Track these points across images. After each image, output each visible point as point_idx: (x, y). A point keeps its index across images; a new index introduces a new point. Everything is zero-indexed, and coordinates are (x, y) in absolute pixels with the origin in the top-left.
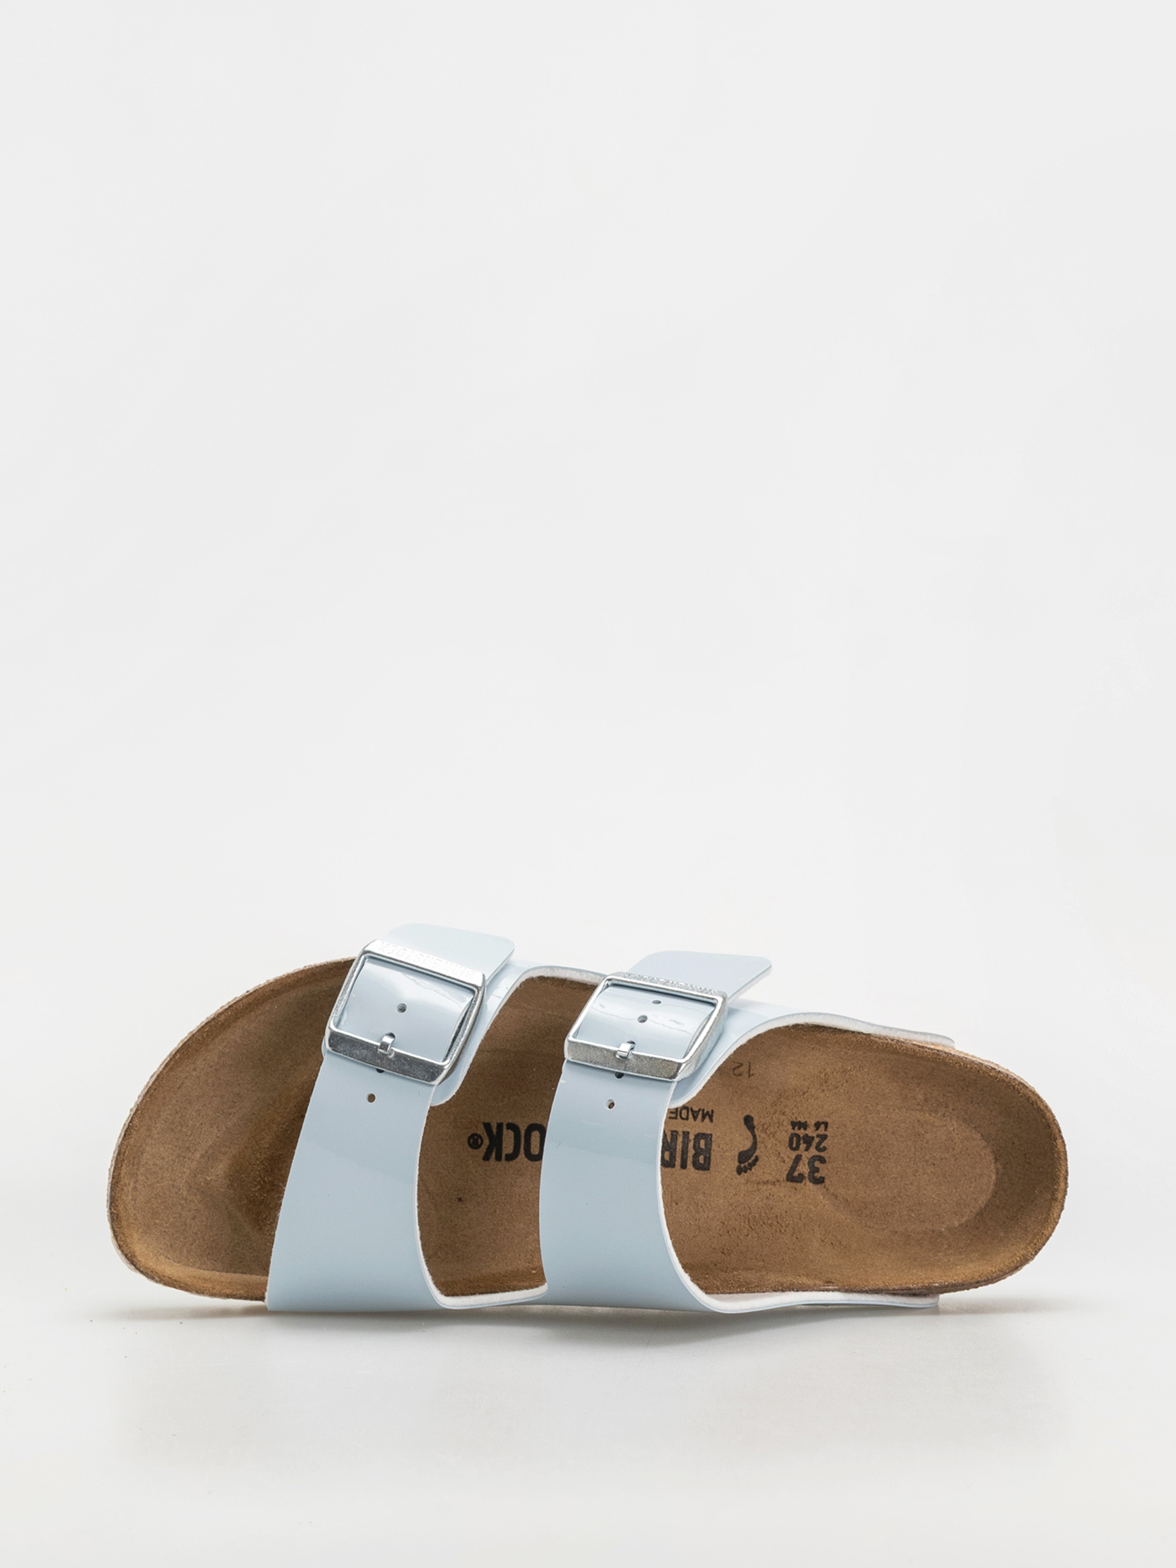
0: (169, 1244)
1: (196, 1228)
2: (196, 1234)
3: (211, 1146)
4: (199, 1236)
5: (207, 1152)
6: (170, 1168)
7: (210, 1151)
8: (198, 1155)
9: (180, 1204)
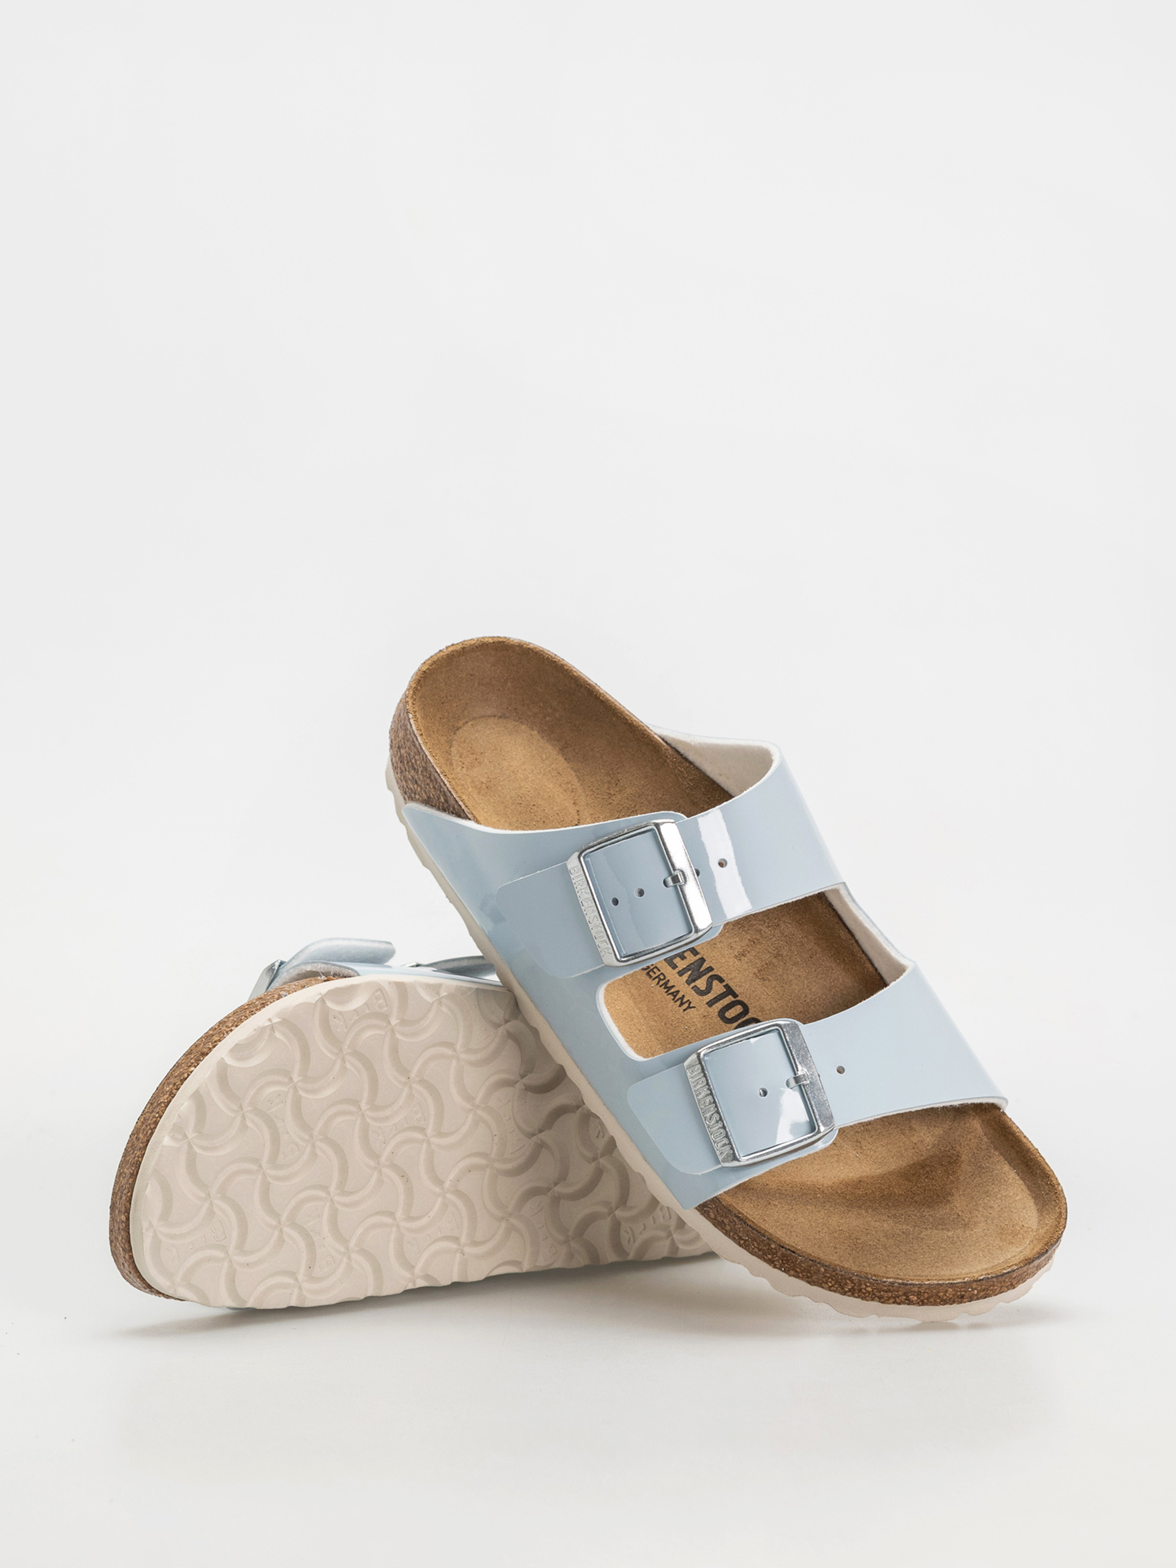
0: (1024, 1211)
1: (997, 1201)
2: (1001, 1199)
3: (936, 1229)
4: (1000, 1196)
5: (943, 1229)
6: (976, 1245)
7: (940, 1227)
8: (950, 1234)
9: (992, 1222)
